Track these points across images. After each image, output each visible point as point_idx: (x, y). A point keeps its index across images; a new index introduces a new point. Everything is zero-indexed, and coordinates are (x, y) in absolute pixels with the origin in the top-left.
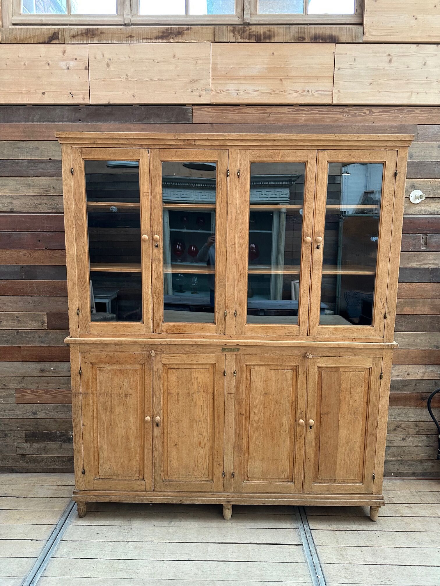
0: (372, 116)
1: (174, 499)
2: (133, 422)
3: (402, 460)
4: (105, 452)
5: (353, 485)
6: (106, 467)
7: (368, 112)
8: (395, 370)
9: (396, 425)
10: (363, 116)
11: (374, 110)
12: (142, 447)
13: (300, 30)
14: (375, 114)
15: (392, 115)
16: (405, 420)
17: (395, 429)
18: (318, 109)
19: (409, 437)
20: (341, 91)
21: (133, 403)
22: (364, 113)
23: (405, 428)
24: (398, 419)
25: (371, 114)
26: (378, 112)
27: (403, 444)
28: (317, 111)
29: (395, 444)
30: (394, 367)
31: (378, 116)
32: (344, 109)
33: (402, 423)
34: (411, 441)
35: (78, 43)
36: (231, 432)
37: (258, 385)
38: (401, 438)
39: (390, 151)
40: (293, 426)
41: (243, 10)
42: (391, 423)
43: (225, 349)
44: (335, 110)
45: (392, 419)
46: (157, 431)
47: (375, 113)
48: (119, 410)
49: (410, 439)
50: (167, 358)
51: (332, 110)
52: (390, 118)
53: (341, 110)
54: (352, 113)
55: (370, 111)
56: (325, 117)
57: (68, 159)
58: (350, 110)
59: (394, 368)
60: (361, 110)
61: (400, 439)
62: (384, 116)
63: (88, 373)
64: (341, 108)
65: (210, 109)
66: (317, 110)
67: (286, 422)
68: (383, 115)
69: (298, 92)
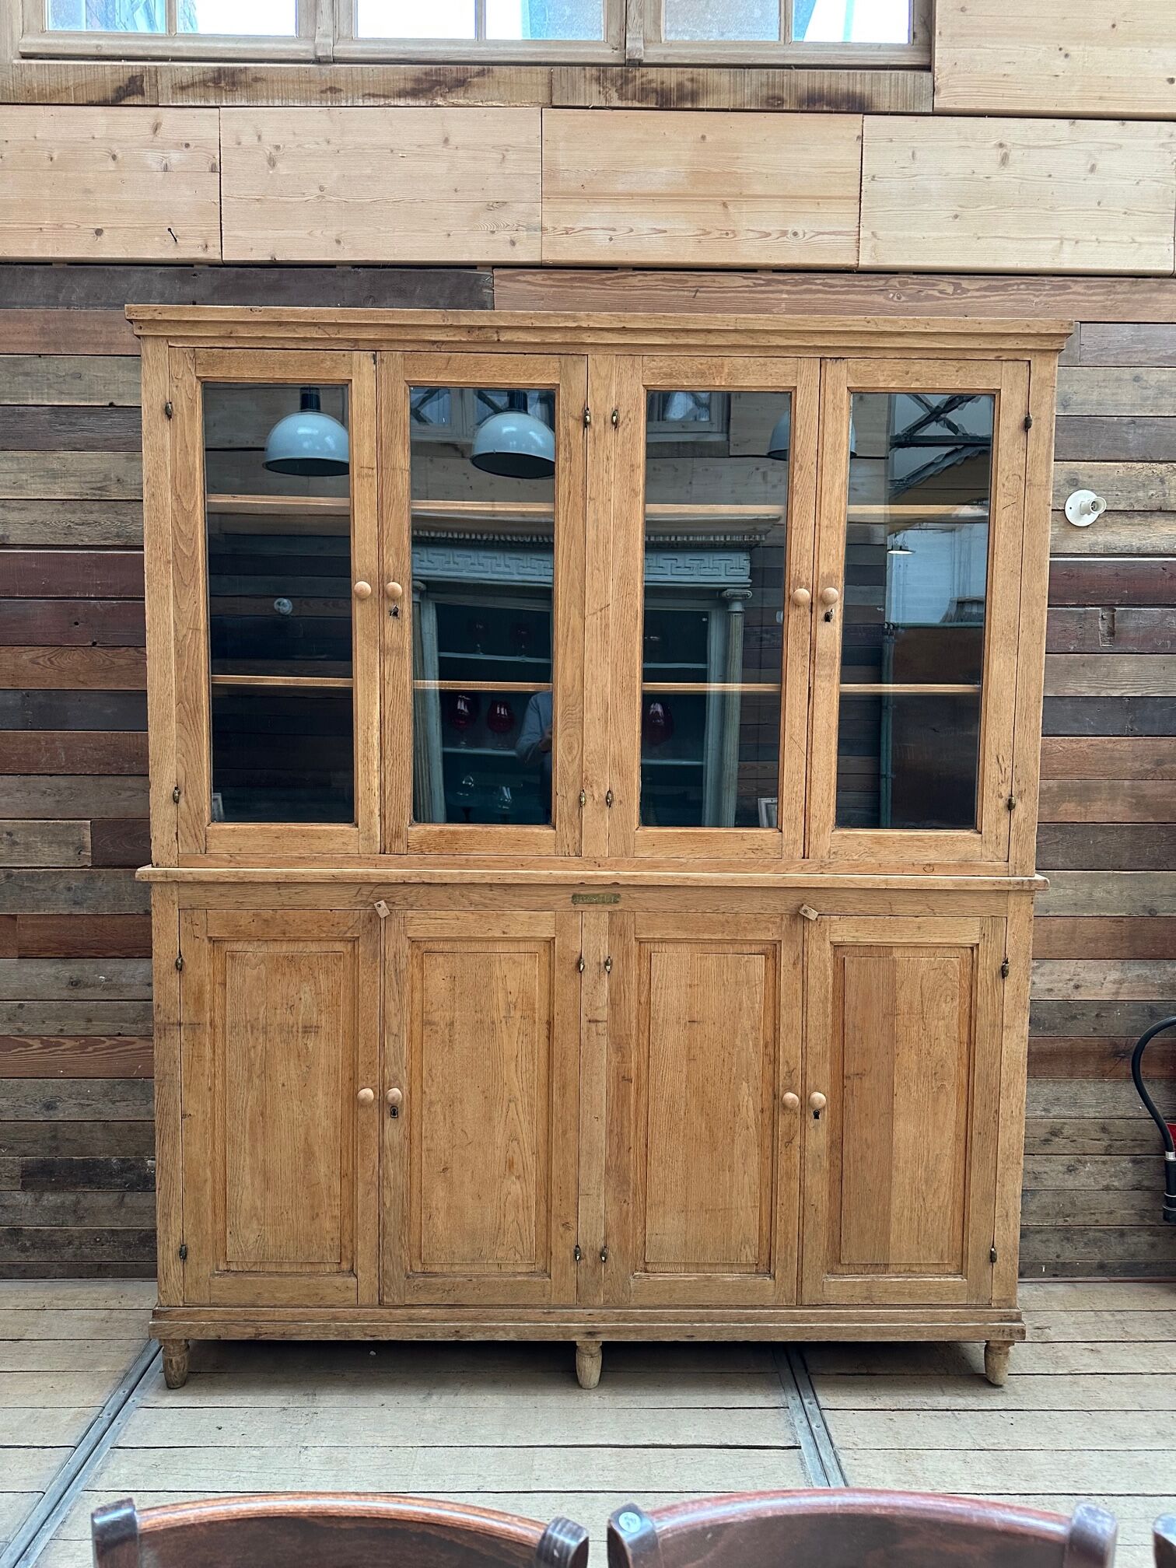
0: (960, 299)
1: (439, 1327)
2: (324, 1107)
3: (1067, 1229)
4: (246, 1194)
5: (937, 1279)
6: (246, 1239)
7: (950, 290)
8: (1042, 975)
9: (1047, 1130)
10: (939, 299)
11: (965, 283)
12: (349, 1178)
13: (770, 80)
14: (969, 295)
15: (1012, 297)
16: (1073, 1114)
17: (1047, 1141)
18: (821, 281)
19: (1086, 1162)
20: (881, 233)
21: (326, 1052)
22: (941, 292)
23: (1075, 1138)
24: (1055, 1111)
25: (958, 294)
26: (977, 290)
27: (1071, 1182)
28: (820, 284)
29: (1050, 1183)
30: (1038, 967)
31: (979, 300)
32: (888, 280)
33: (1065, 1123)
34: (1090, 1174)
35: (193, 104)
36: (597, 1131)
37: (670, 998)
38: (1062, 1165)
39: (1011, 363)
40: (767, 1114)
41: (624, 29)
42: (1037, 1124)
43: (581, 895)
44: (865, 283)
45: (1038, 1113)
46: (393, 1131)
47: (969, 290)
48: (286, 1072)
49: (1087, 1169)
50: (423, 924)
51: (856, 283)
52: (1009, 304)
53: (882, 282)
54: (908, 291)
55: (957, 286)
56: (840, 300)
57: (159, 379)
58: (906, 283)
59: (1040, 971)
60: (934, 285)
61: (1060, 1168)
62: (992, 299)
63: (201, 968)
64: (880, 279)
65: (539, 277)
66: (818, 281)
67: (749, 1100)
68: (989, 296)
69: (770, 234)
